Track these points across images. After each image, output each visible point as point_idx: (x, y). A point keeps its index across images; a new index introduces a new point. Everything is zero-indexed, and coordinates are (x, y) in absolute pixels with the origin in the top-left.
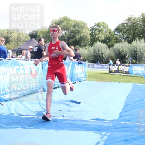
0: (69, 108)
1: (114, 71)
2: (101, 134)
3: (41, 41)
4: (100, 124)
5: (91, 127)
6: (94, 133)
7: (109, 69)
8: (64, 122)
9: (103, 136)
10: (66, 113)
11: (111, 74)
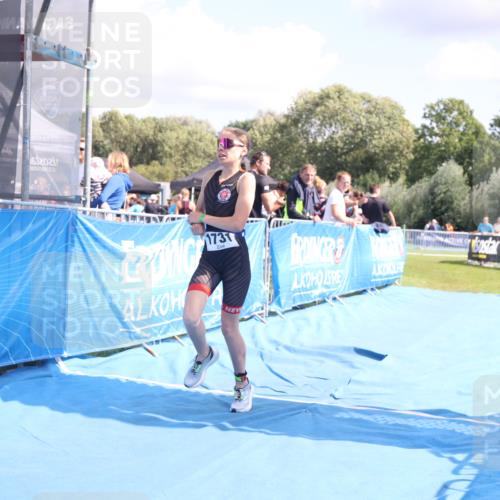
0: (348, 370)
1: (485, 257)
2: (453, 460)
3: (261, 161)
4: (449, 428)
5: (422, 434)
6: (433, 456)
7: (467, 250)
8: (337, 416)
9: (460, 465)
10: (341, 389)
11: (476, 266)
